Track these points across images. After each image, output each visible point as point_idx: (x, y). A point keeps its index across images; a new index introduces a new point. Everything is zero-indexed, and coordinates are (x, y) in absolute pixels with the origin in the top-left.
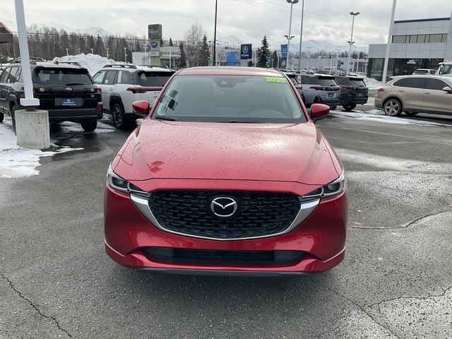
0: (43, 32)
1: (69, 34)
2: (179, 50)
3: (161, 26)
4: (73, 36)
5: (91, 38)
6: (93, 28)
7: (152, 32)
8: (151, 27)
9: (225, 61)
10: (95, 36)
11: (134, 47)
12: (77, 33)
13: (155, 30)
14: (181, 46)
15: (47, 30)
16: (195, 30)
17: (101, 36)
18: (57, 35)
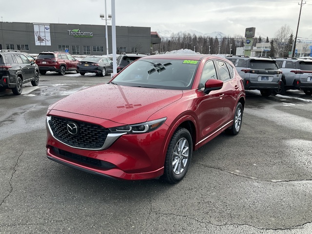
0: (182, 36)
1: (198, 37)
2: (270, 45)
3: (255, 28)
4: (200, 38)
5: (211, 39)
6: (215, 32)
7: (248, 33)
8: (247, 30)
9: (309, 52)
10: (214, 37)
11: (239, 44)
12: (203, 36)
13: (250, 31)
14: (272, 43)
15: (185, 35)
16: (283, 30)
17: (218, 37)
18: (190, 38)
